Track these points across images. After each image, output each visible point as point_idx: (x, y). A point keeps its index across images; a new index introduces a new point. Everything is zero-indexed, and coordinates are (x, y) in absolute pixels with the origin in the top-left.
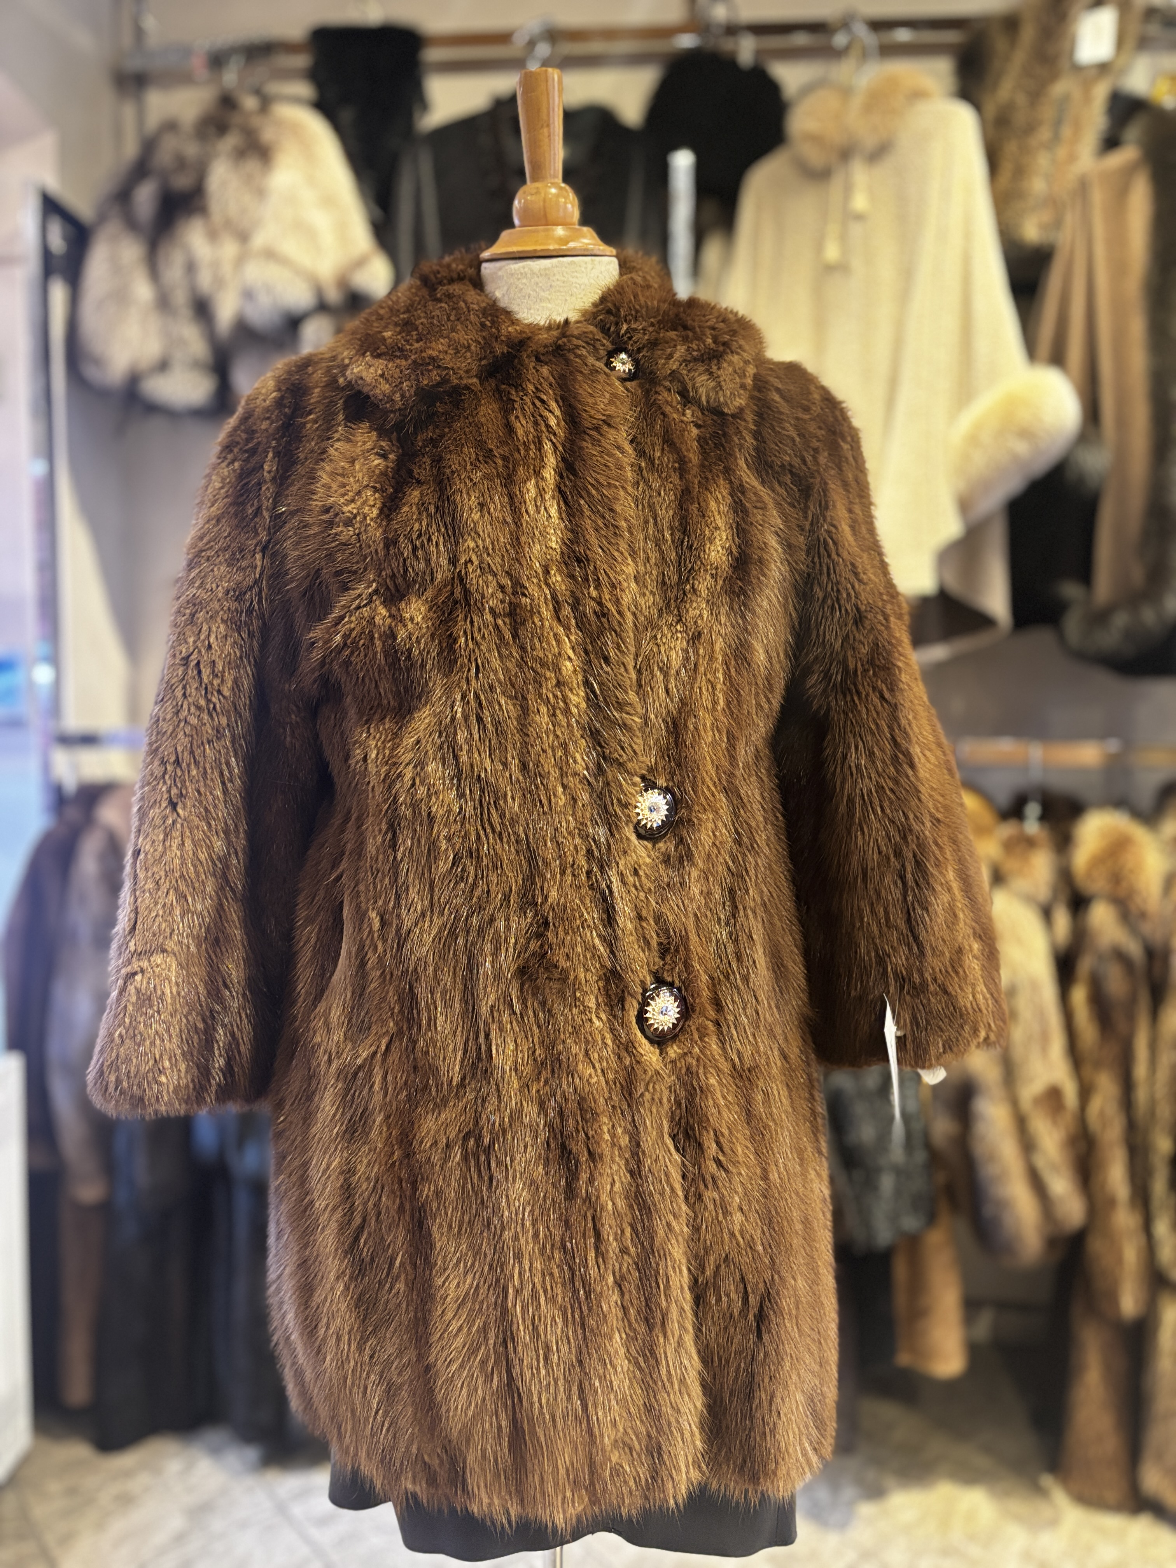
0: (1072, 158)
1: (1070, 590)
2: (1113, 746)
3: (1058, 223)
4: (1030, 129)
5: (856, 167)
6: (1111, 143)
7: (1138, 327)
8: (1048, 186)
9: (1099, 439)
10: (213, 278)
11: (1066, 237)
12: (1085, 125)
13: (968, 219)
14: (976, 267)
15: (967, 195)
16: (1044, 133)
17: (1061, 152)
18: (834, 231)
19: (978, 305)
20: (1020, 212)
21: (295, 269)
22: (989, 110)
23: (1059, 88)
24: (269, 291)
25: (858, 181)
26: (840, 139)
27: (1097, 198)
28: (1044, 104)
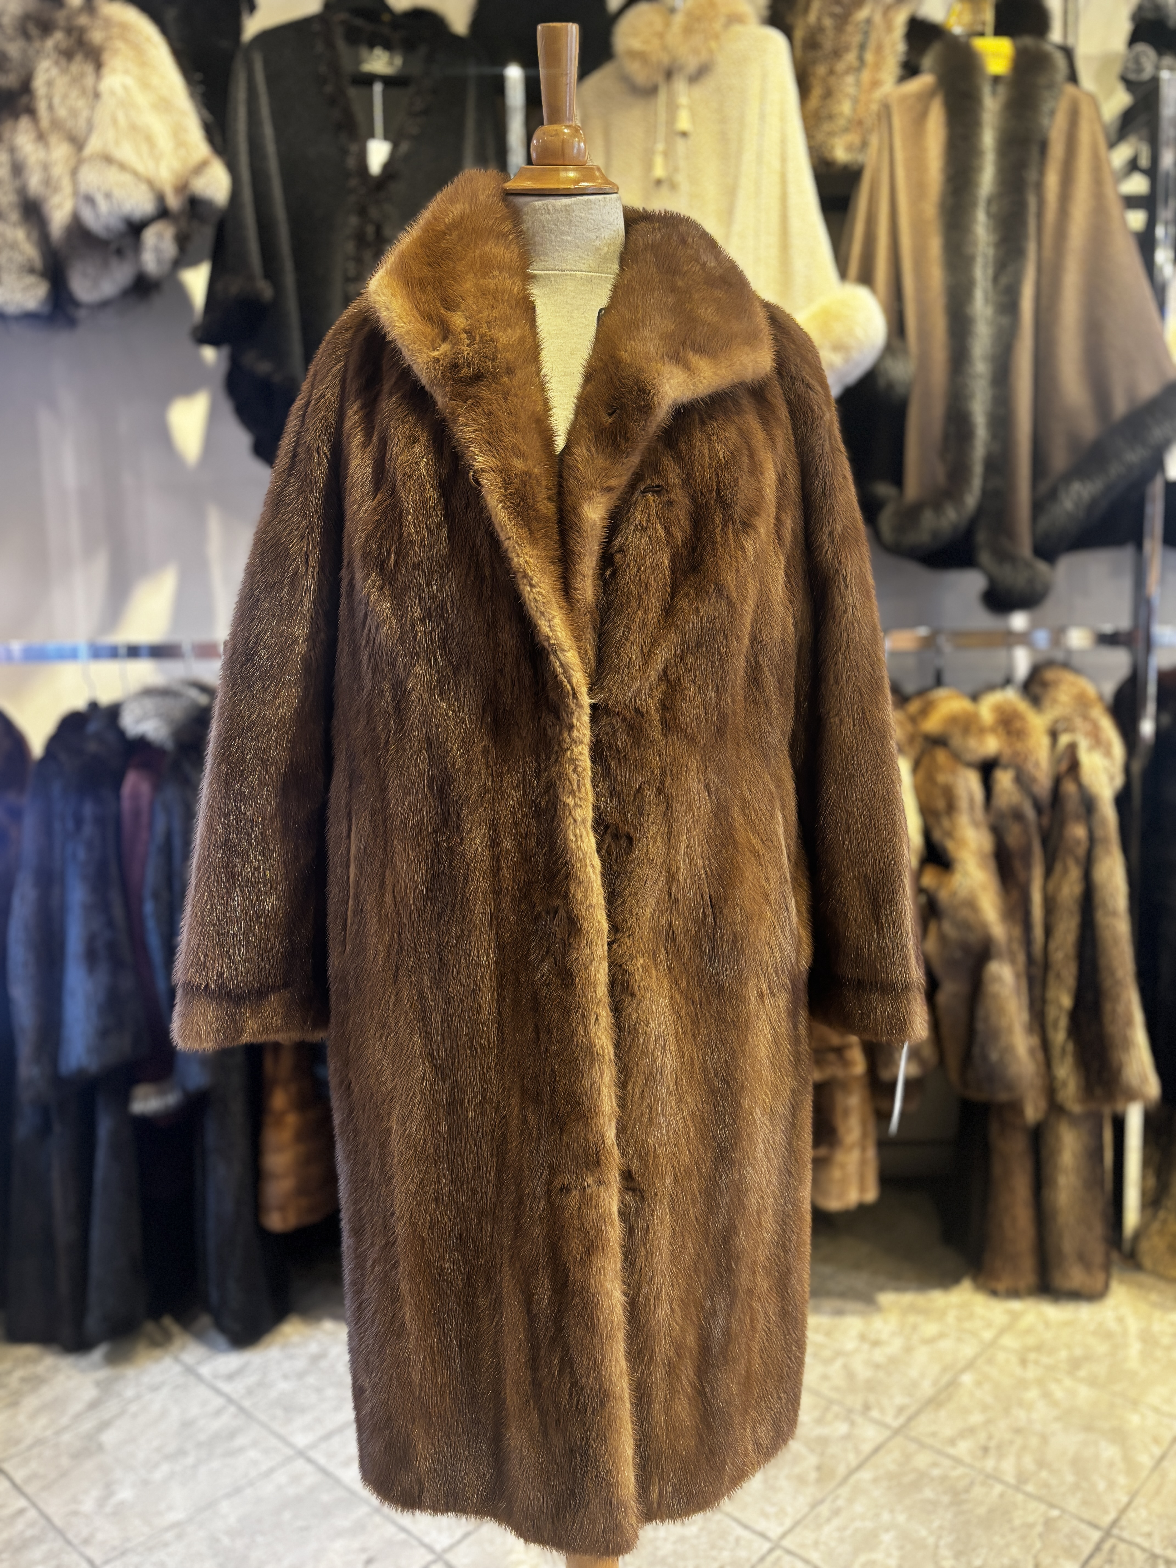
0: (876, 84)
1: (883, 489)
2: (922, 631)
3: (864, 145)
4: (837, 54)
5: (680, 86)
6: (910, 69)
7: (935, 246)
8: (854, 110)
9: (905, 351)
10: (47, 182)
11: (871, 159)
12: (887, 51)
13: (783, 142)
14: (792, 189)
15: (783, 119)
16: (851, 57)
17: (866, 76)
18: (660, 147)
19: (795, 224)
20: (831, 134)
21: (135, 174)
22: (799, 34)
23: (863, 14)
24: (108, 196)
25: (683, 100)
26: (665, 59)
27: (897, 122)
28: (850, 28)
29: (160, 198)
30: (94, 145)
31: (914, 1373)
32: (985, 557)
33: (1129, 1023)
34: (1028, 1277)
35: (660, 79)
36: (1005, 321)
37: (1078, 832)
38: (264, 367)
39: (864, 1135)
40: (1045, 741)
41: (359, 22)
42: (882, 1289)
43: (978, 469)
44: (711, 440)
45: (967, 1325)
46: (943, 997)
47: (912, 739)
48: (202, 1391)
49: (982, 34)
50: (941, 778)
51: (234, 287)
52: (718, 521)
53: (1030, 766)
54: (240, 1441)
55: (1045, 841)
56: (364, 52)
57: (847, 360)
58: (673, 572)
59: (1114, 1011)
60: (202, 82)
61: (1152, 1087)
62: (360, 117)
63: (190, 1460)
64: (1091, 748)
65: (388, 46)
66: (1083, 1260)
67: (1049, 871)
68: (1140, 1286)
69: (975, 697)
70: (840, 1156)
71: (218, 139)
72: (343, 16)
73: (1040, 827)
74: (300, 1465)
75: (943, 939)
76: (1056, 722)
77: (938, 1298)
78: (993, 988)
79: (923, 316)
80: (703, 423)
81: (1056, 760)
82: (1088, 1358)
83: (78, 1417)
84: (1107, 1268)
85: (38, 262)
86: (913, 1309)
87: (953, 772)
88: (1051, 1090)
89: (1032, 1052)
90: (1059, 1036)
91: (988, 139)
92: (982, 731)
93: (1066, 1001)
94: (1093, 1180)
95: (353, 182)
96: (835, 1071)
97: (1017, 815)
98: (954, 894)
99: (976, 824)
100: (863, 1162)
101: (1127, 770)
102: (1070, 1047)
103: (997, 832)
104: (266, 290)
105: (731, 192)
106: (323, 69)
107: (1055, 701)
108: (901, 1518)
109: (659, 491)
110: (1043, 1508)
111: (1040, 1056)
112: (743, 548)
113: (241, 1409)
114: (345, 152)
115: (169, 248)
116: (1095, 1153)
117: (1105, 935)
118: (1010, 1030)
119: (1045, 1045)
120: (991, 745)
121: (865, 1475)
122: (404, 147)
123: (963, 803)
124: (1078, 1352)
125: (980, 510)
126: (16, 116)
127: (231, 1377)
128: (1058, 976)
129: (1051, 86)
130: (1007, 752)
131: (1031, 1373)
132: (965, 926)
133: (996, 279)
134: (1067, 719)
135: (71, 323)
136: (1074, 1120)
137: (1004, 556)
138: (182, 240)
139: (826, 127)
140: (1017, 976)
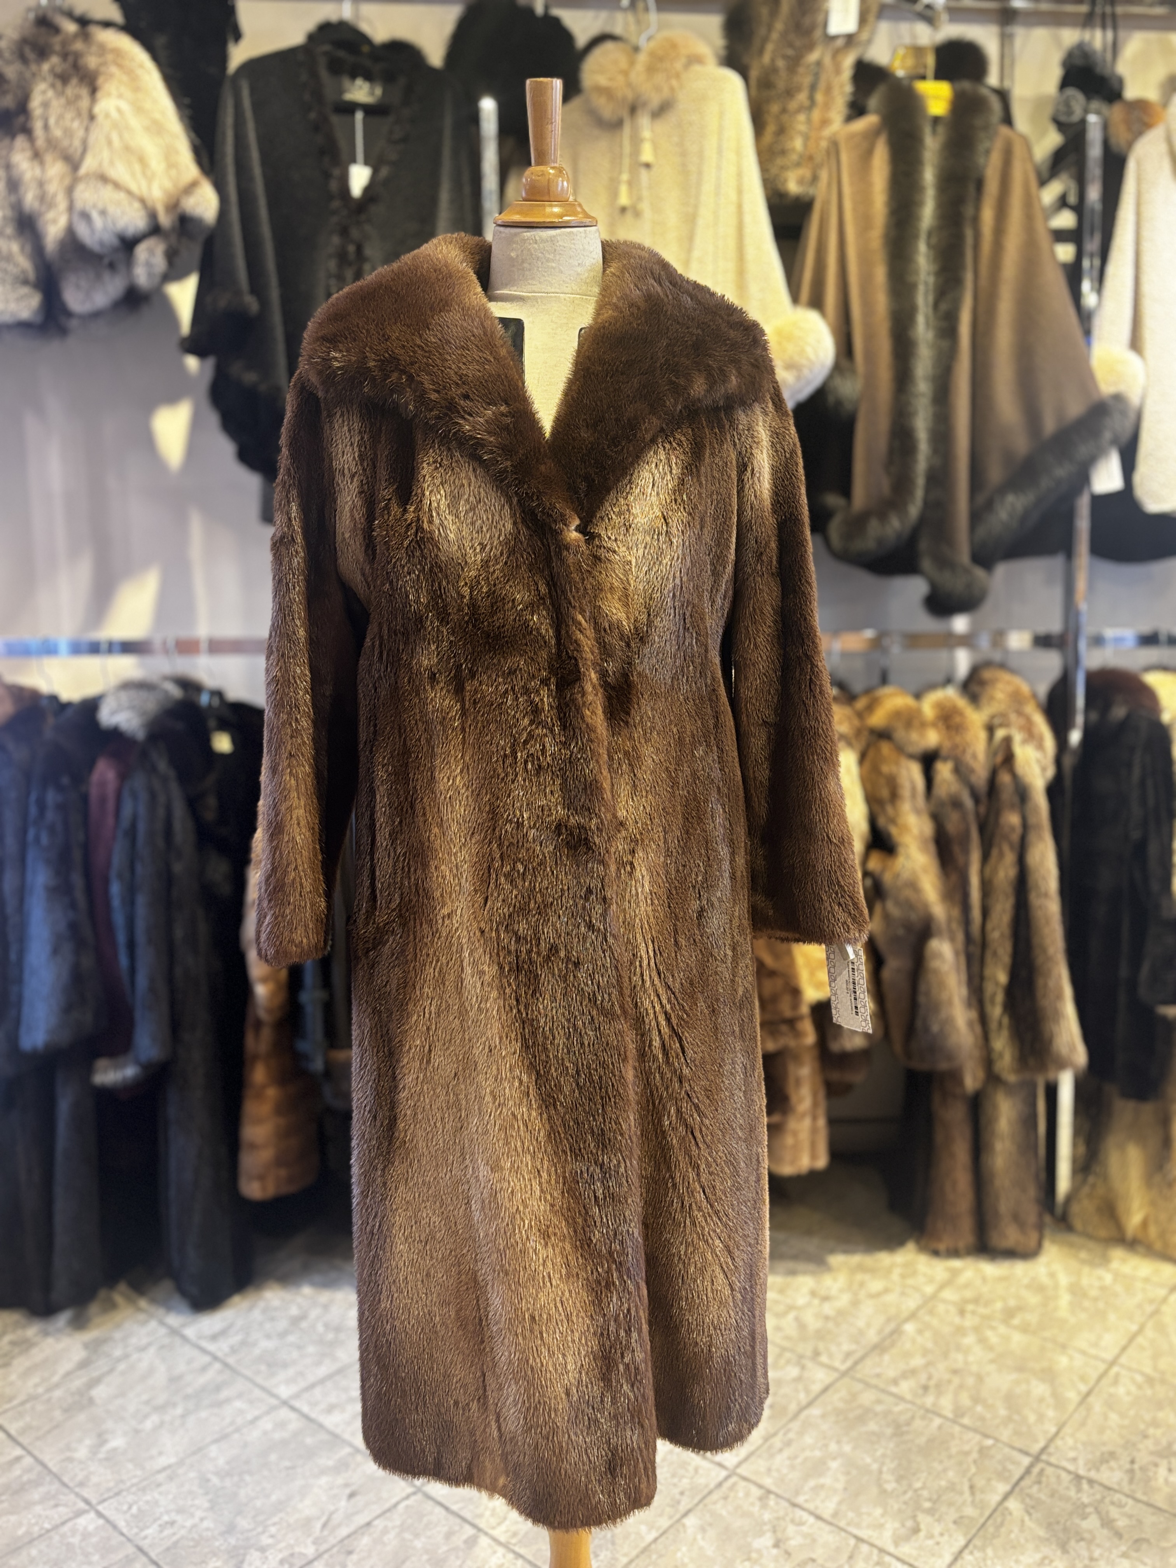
0: (825, 122)
1: (832, 500)
2: (869, 634)
3: (815, 179)
4: (790, 93)
5: (644, 121)
6: (856, 109)
7: (880, 274)
8: (805, 145)
9: (853, 371)
10: (42, 197)
11: (821, 192)
12: (836, 92)
13: (740, 175)
14: (747, 219)
15: (739, 153)
16: (802, 97)
17: (816, 115)
18: (625, 177)
19: (751, 252)
20: (784, 168)
21: (129, 192)
22: (754, 74)
23: (813, 57)
24: (103, 213)
25: (646, 134)
26: (630, 95)
27: (844, 158)
28: (801, 70)
29: (153, 216)
30: (89, 164)
31: (861, 1323)
32: (926, 564)
33: (1060, 996)
34: (966, 1236)
35: (625, 114)
36: (945, 344)
37: (1013, 819)
38: (250, 378)
39: (815, 1105)
40: (982, 735)
41: (341, 54)
42: (832, 1251)
43: (920, 481)
45: (910, 1281)
46: (887, 974)
47: (858, 732)
48: (188, 1351)
49: (923, 78)
50: (885, 769)
51: (223, 301)
53: (968, 758)
54: (224, 1394)
55: (982, 828)
56: (346, 82)
57: (798, 378)
59: (1046, 985)
60: (189, 106)
61: (1080, 1056)
62: (342, 144)
63: (179, 1411)
64: (1025, 742)
65: (369, 77)
66: (1017, 1219)
67: (985, 857)
68: (1071, 1245)
69: (918, 696)
70: (792, 1124)
71: (206, 160)
72: (327, 47)
73: (977, 814)
74: (284, 1413)
75: (886, 917)
76: (993, 717)
77: (884, 1258)
78: (934, 964)
79: (869, 337)
81: (992, 752)
82: (1020, 1309)
83: (68, 1374)
84: (1040, 1228)
85: (31, 275)
86: (861, 1268)
87: (897, 763)
88: (988, 1061)
89: (970, 1024)
90: (996, 1011)
91: (929, 176)
92: (923, 725)
93: (1003, 978)
94: (1027, 1144)
95: (336, 204)
96: (787, 1041)
97: (956, 804)
98: (897, 876)
99: (917, 812)
100: (814, 1131)
101: (1058, 761)
102: (1006, 1021)
103: (937, 819)
104: (252, 304)
105: (691, 220)
106: (307, 97)
107: (992, 698)
108: (847, 1448)
110: (978, 1437)
111: (978, 1029)
113: (226, 1365)
114: (327, 176)
115: (159, 262)
116: (1030, 1121)
117: (1038, 915)
118: (950, 1002)
119: (983, 1019)
120: (932, 738)
121: (815, 1411)
122: (384, 172)
123: (906, 792)
124: (1012, 1303)
125: (922, 520)
126: (13, 136)
127: (214, 1338)
128: (995, 954)
129: (986, 127)
130: (947, 745)
131: (969, 1322)
132: (909, 905)
133: (936, 306)
134: (1003, 715)
135: (63, 332)
136: (1010, 1089)
137: (945, 563)
138: (171, 256)
139: (779, 161)
140: (957, 953)
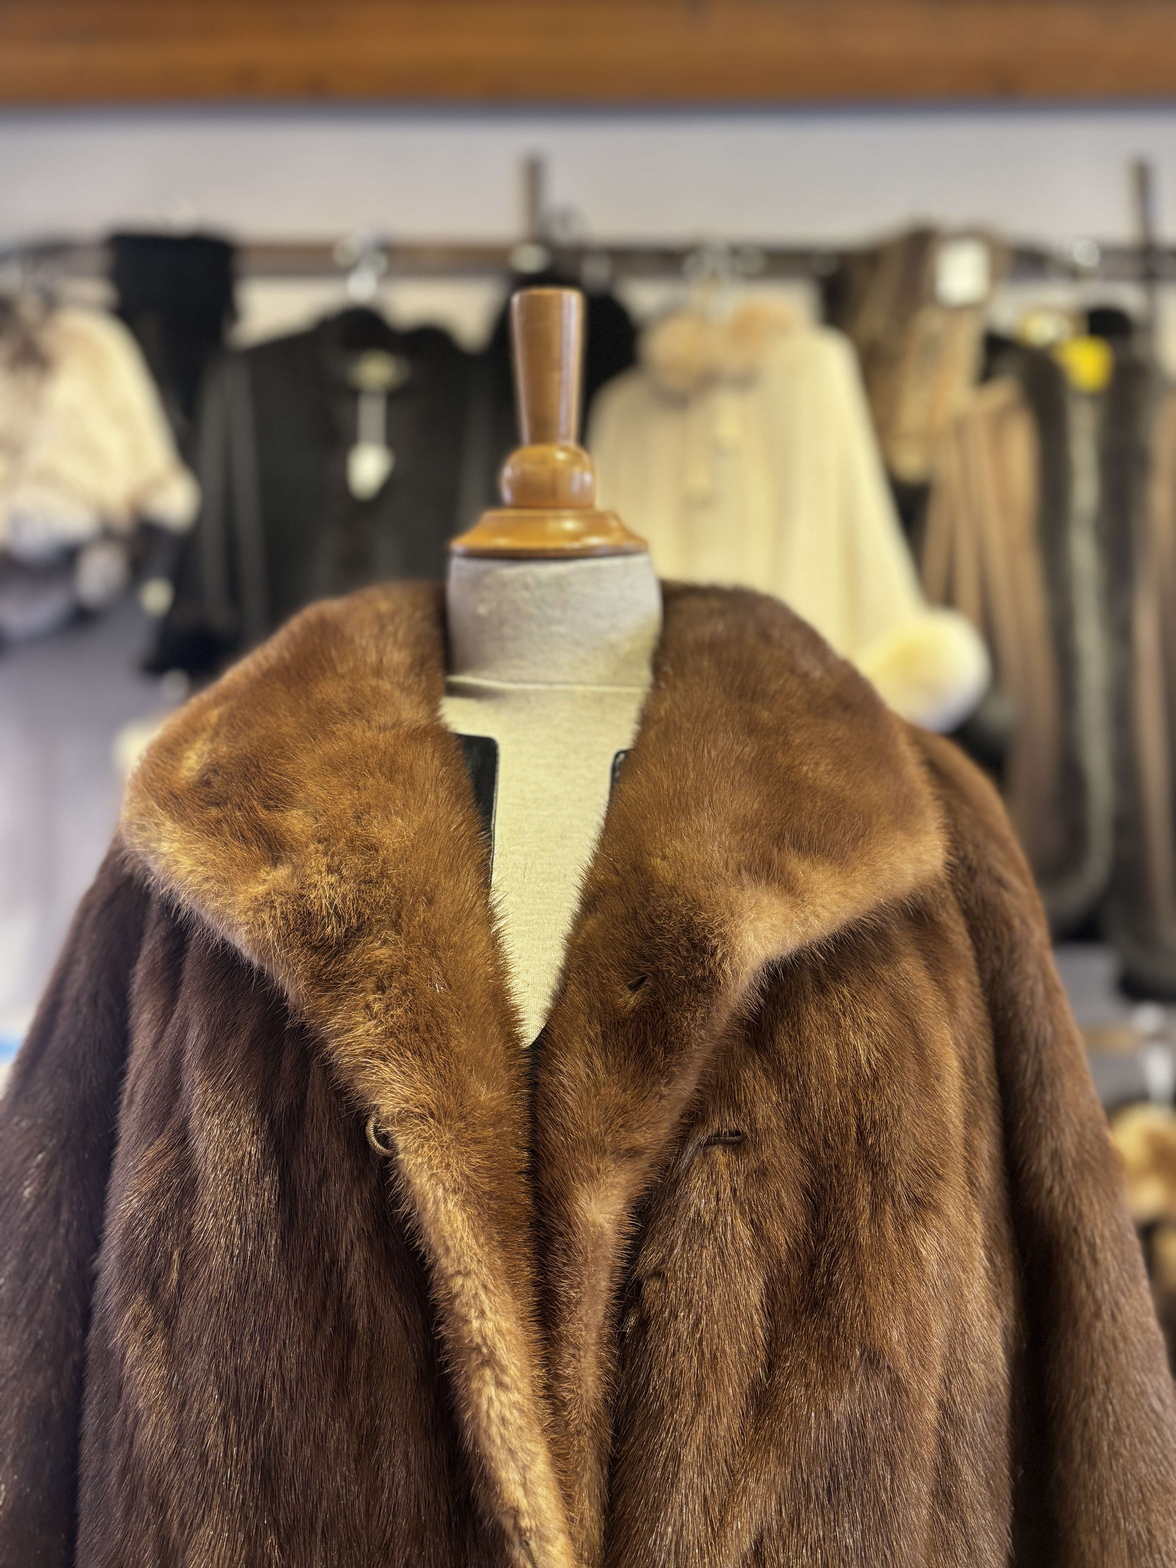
5: (724, 395)
35: (695, 389)
44: (839, 1026)
52: (863, 1203)
58: (770, 1315)
80: (822, 989)
109: (739, 1143)
112: (916, 1254)
